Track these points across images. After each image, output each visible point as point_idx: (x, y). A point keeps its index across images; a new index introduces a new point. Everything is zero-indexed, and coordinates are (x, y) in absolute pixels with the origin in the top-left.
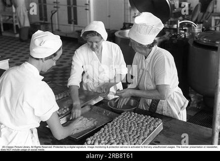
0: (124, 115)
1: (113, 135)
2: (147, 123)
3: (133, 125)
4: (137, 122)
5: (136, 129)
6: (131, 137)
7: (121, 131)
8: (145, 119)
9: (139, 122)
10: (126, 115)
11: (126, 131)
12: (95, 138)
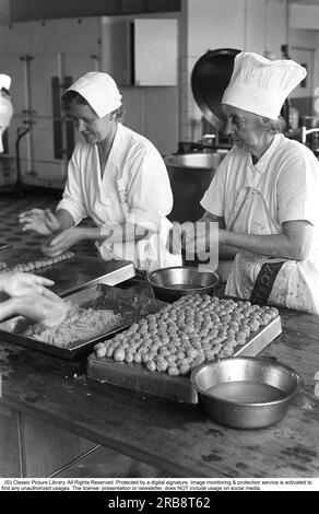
0: (187, 301)
1: (161, 337)
2: (242, 316)
3: (209, 318)
4: (218, 313)
5: (216, 326)
6: (206, 341)
7: (182, 329)
8: (238, 307)
9: (224, 313)
10: (191, 301)
11: (192, 330)
12: (118, 343)
